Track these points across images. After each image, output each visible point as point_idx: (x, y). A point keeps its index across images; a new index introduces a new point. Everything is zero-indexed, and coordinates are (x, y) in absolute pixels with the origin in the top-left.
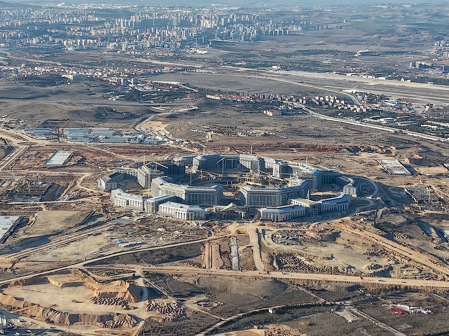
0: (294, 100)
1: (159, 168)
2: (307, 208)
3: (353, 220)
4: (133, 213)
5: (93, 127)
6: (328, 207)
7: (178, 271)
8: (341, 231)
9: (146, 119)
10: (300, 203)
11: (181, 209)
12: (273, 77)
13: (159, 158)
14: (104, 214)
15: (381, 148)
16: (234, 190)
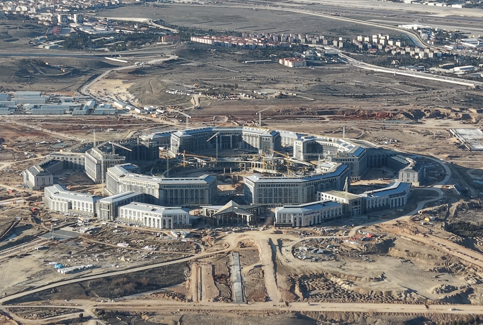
0: (325, 42)
1: (118, 150)
2: (344, 205)
3: (413, 220)
4: (79, 221)
5: (15, 91)
6: (376, 202)
7: (149, 308)
8: (397, 237)
9: (97, 76)
10: (334, 197)
11: (153, 213)
12: (293, 7)
13: (118, 136)
14: (34, 224)
15: (455, 111)
16: (235, 181)
